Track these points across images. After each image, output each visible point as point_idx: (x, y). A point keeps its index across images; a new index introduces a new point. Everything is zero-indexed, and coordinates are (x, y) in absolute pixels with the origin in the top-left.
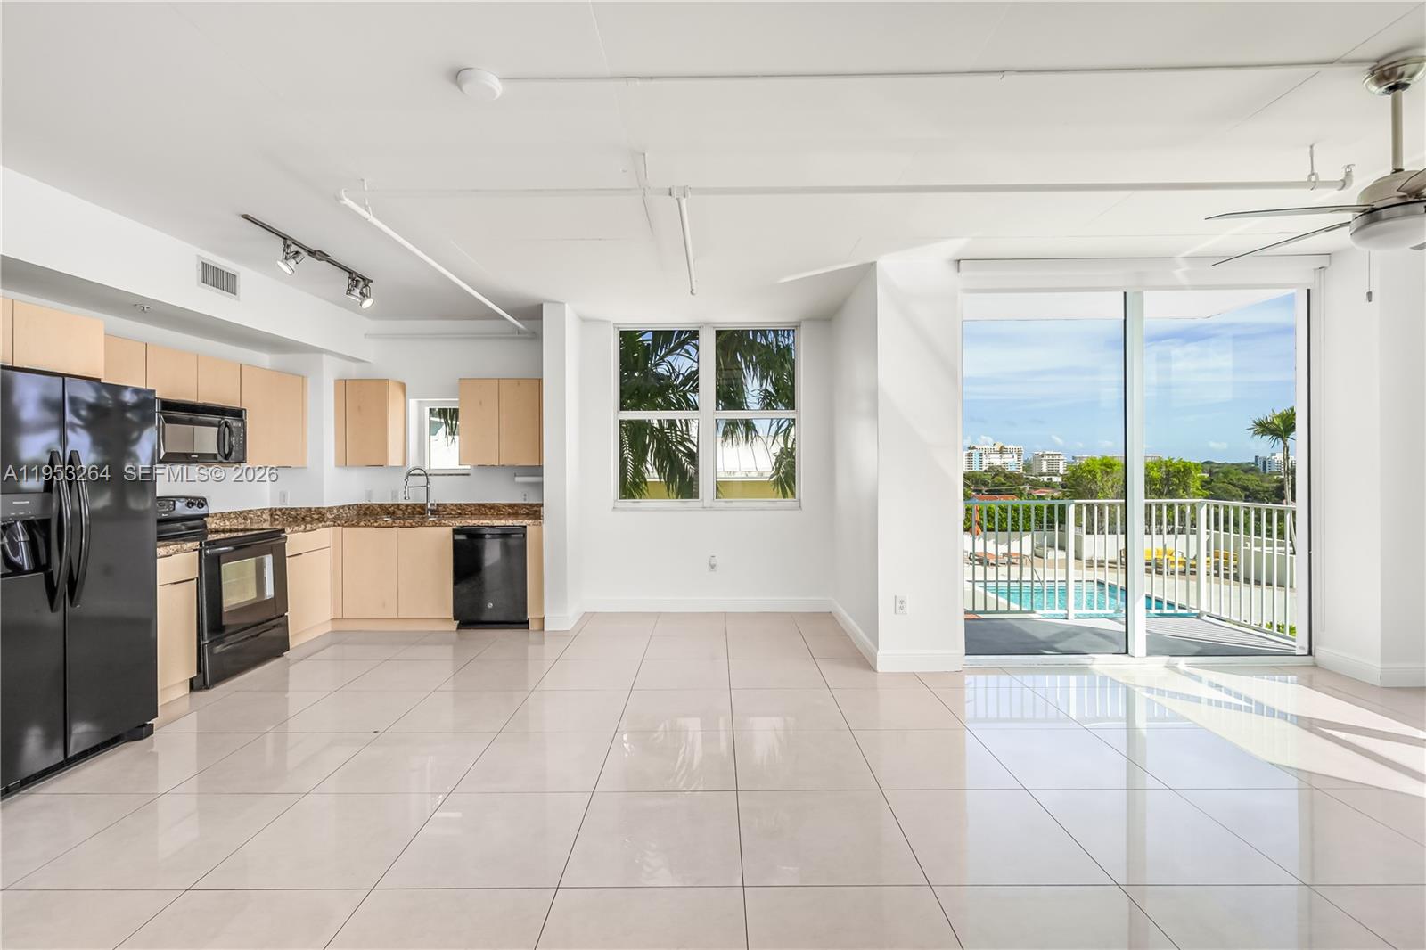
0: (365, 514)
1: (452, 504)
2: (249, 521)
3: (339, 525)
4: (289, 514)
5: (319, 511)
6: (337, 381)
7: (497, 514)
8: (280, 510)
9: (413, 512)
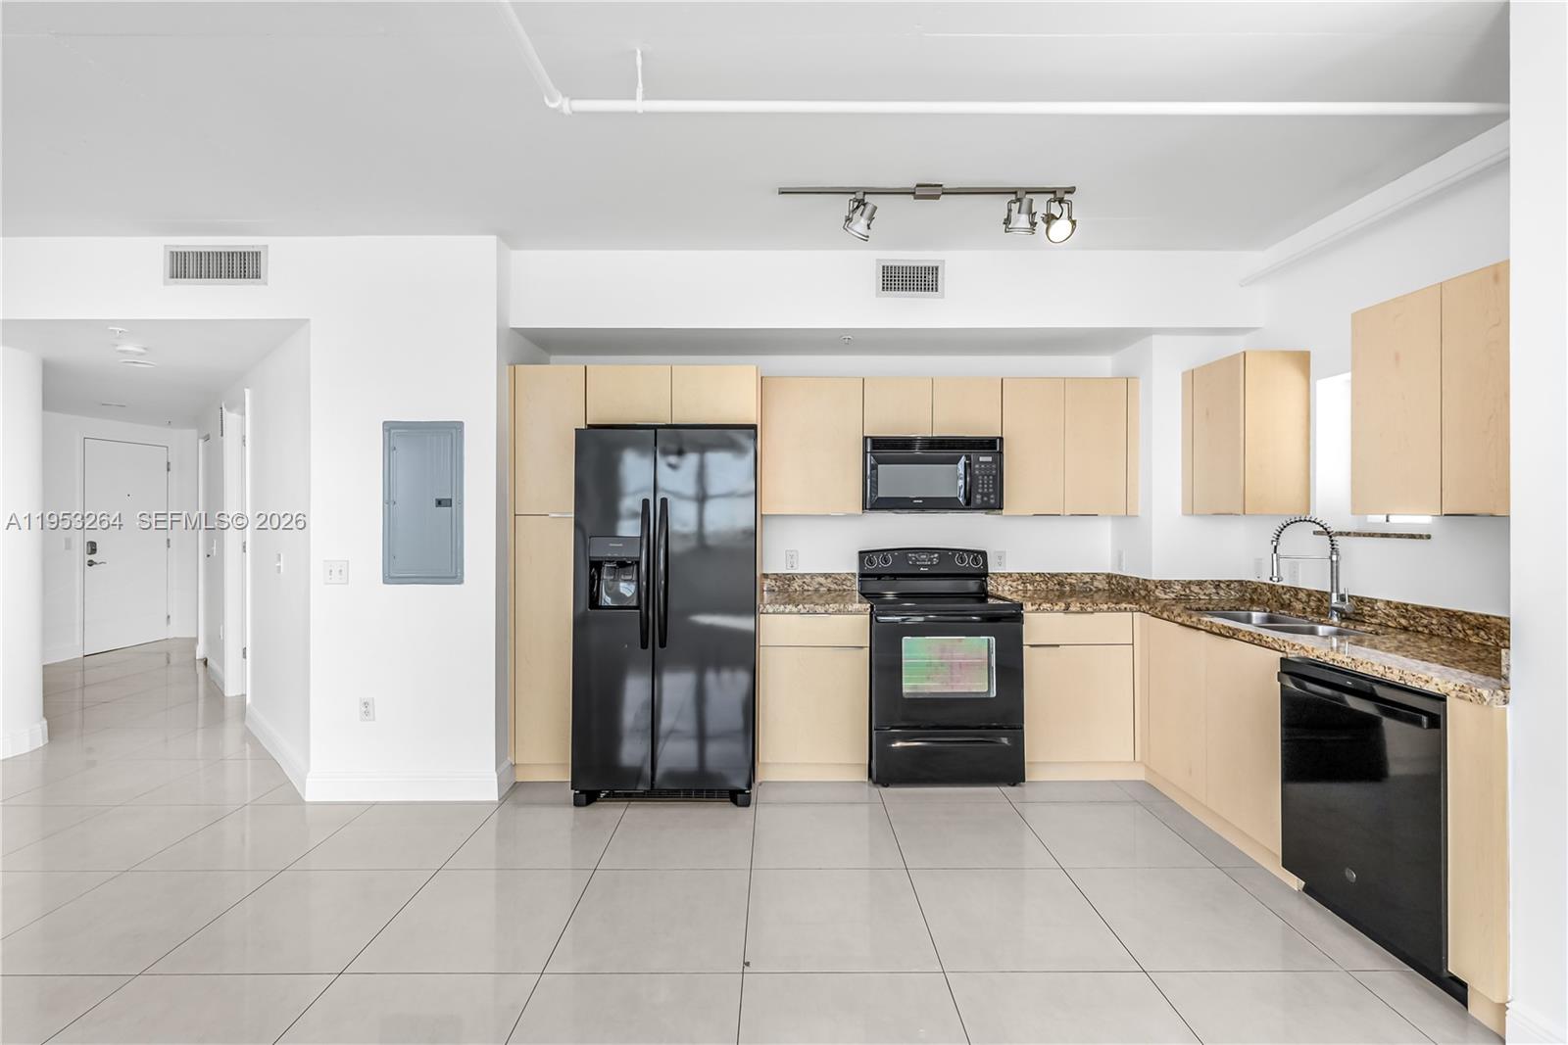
3: (1143, 610)
5: (1146, 585)
6: (1185, 375)
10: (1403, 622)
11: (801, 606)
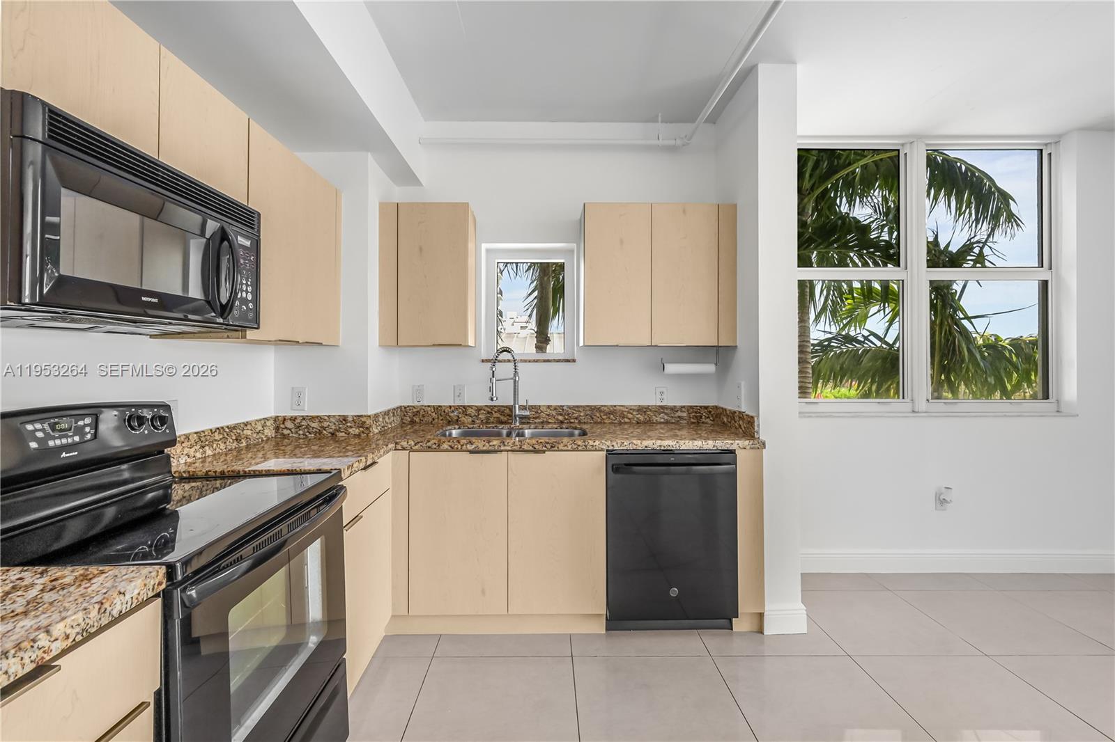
0: (413, 422)
1: (549, 407)
3: (404, 449)
4: (308, 427)
5: (360, 421)
6: (383, 207)
7: (620, 423)
8: (293, 419)
9: (487, 419)
10: (560, 418)
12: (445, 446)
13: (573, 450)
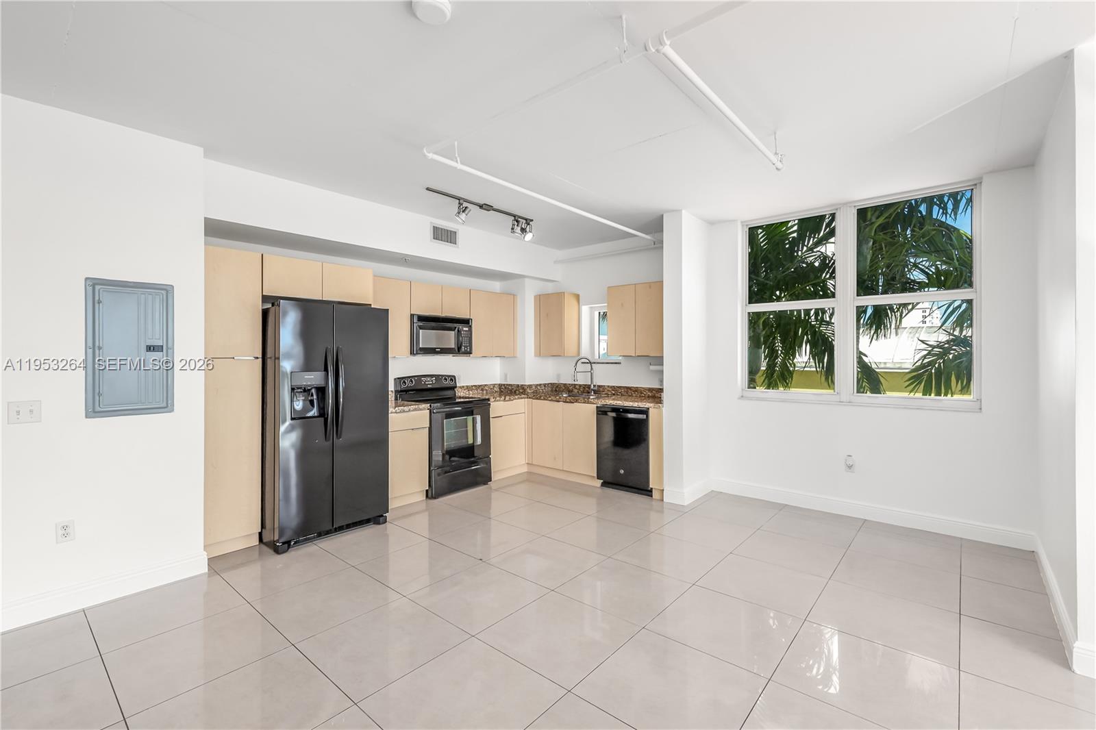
0: (556, 391)
1: (608, 386)
2: (485, 392)
3: (530, 398)
4: (508, 388)
5: (523, 387)
6: (535, 297)
7: (640, 396)
8: (504, 385)
9: (584, 391)
11: (397, 408)
12: (542, 398)
13: (584, 403)
